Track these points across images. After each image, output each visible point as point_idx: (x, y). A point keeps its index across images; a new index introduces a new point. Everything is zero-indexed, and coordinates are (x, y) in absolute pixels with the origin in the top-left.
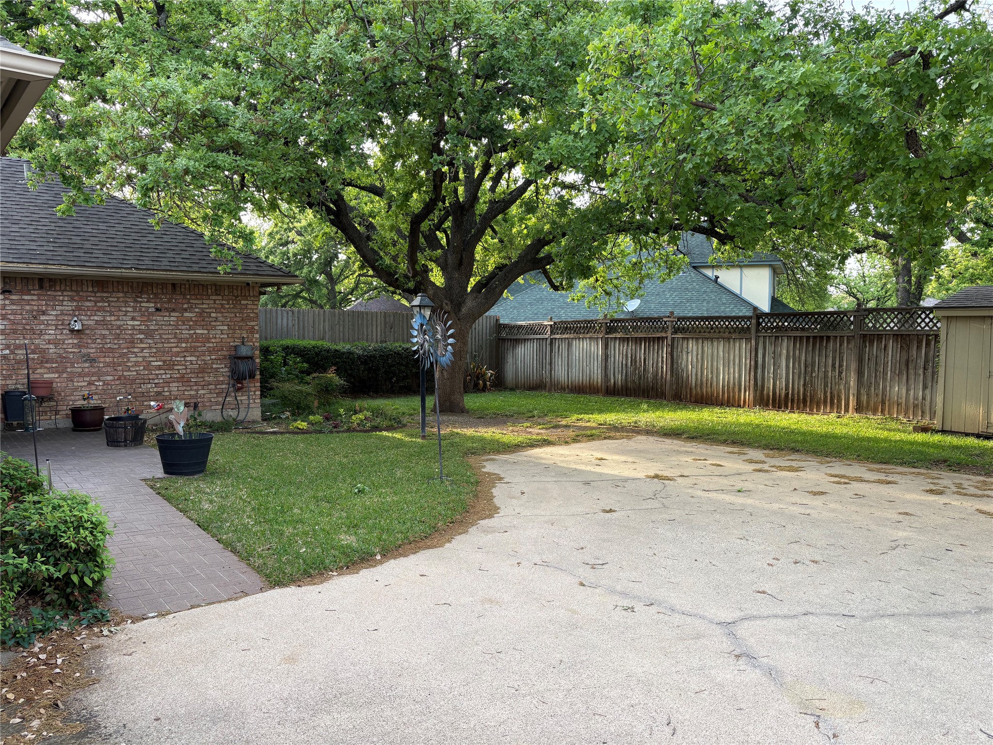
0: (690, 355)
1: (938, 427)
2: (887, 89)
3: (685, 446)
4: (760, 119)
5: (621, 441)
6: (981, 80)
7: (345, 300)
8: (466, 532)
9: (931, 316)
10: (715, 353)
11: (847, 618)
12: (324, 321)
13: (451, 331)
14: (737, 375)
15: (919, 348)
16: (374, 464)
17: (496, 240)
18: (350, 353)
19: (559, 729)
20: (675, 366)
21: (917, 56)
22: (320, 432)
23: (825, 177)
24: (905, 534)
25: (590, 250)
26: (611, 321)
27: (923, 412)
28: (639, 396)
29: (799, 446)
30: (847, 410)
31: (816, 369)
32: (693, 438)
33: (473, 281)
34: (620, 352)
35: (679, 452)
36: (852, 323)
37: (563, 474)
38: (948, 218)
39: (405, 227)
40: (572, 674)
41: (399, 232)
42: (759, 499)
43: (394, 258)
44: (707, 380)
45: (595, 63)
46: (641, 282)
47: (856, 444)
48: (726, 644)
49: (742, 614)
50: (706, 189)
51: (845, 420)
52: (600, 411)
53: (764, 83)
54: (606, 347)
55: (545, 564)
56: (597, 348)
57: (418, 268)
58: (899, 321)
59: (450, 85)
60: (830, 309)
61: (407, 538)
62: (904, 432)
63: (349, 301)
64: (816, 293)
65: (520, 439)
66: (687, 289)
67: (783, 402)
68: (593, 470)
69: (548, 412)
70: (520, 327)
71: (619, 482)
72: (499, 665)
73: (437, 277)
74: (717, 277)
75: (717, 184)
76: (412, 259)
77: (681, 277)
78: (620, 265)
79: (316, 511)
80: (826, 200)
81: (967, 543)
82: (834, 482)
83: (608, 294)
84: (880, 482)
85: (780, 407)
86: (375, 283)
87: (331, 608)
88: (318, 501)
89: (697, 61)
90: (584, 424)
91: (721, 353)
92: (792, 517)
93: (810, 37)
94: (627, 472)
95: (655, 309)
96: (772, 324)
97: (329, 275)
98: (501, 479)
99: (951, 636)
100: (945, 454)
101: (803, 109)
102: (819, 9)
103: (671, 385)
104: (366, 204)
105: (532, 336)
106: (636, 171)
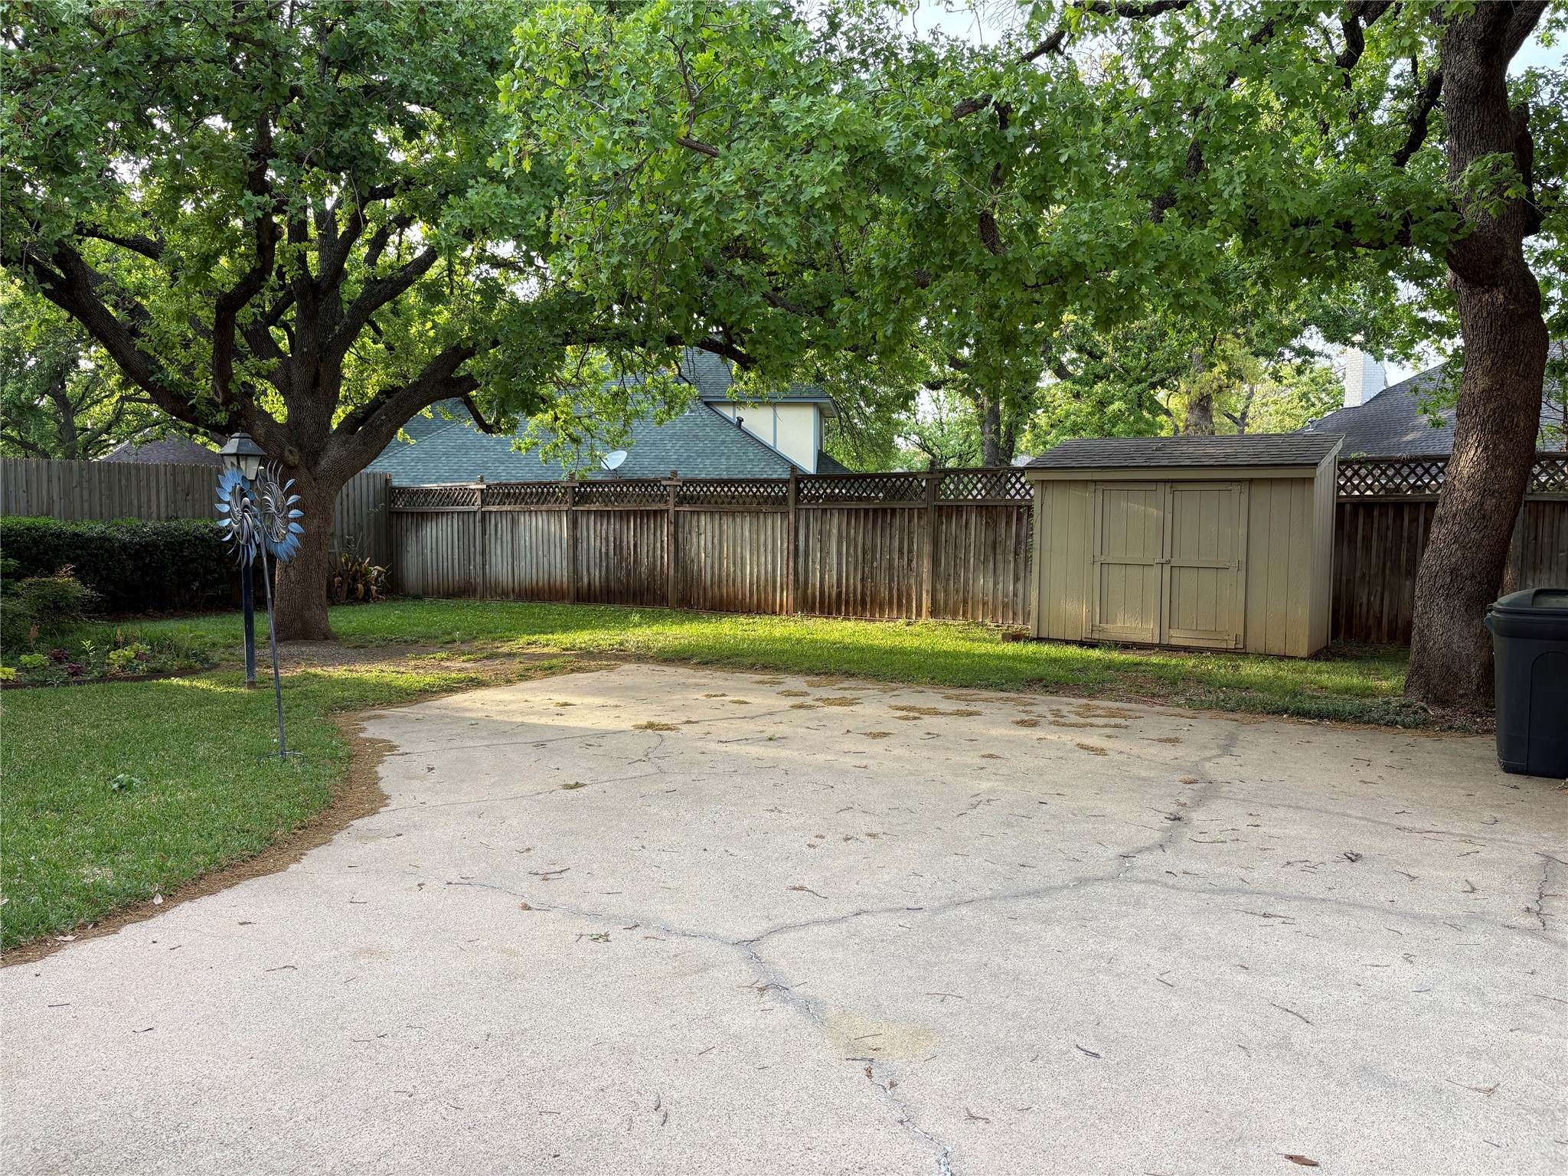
0: (703, 536)
1: (1033, 633)
2: (951, 151)
3: (695, 677)
4: (780, 177)
5: (597, 674)
6: (1071, 151)
7: (95, 442)
8: (328, 841)
9: (1023, 480)
10: (739, 536)
11: (912, 913)
12: (49, 480)
13: (293, 498)
14: (770, 567)
15: (1008, 524)
16: (153, 736)
17: (381, 346)
18: (104, 539)
19: (482, 1147)
20: (681, 555)
21: (990, 109)
22: (44, 684)
23: (877, 273)
24: (989, 785)
25: (535, 369)
26: (582, 484)
27: (1014, 614)
28: (627, 602)
29: (854, 668)
30: (919, 614)
31: (878, 556)
32: (706, 663)
33: (340, 414)
34: (596, 535)
35: (685, 686)
36: (924, 489)
37: (499, 732)
38: (1043, 342)
39: (207, 316)
40: (506, 1054)
41: (194, 322)
42: (798, 750)
43: (187, 370)
44: (728, 575)
45: (526, 59)
46: (626, 423)
47: (930, 661)
48: (746, 974)
49: (771, 924)
50: (714, 283)
51: (916, 628)
52: (566, 628)
53: (785, 123)
54: (574, 525)
55: (466, 881)
56: (560, 528)
57: (233, 388)
58: (984, 487)
59: (275, 72)
60: (898, 470)
61: (216, 862)
62: (991, 642)
63: (103, 446)
64: (878, 446)
65: (428, 680)
66: (696, 436)
67: (834, 606)
68: (551, 723)
69: (481, 631)
70: (429, 492)
71: (591, 739)
72: (381, 1058)
73: (275, 405)
74: (740, 420)
75: (730, 276)
76: (222, 372)
77: (687, 418)
78: (593, 395)
79: (33, 829)
80: (878, 307)
81: (1065, 791)
82: (900, 718)
83: (576, 440)
84: (959, 713)
85: (830, 613)
86: (155, 414)
87: (61, 1000)
88: (35, 811)
89: (689, 78)
90: (539, 650)
91: (747, 534)
92: (843, 773)
93: (856, 67)
94: (604, 721)
95: (649, 468)
96: (817, 491)
97: (61, 399)
98: (392, 748)
99: (1044, 922)
100: (1040, 671)
101: (840, 169)
102: (866, 27)
103: (676, 583)
104: (130, 272)
105: (450, 508)
106: (598, 242)
